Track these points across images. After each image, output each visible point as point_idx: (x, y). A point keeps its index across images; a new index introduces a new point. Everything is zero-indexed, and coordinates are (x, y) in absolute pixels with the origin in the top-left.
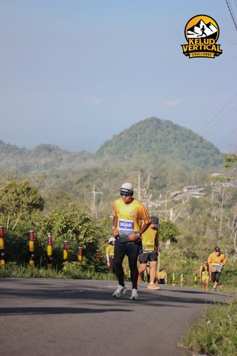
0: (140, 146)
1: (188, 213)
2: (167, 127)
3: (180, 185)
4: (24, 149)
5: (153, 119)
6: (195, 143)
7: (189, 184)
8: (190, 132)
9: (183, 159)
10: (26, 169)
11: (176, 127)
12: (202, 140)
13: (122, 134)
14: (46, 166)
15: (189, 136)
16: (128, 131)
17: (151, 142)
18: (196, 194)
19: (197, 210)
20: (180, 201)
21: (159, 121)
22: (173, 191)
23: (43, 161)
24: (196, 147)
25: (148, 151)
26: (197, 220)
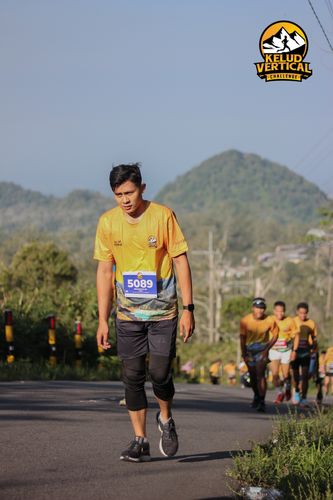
0: (214, 190)
1: (282, 285)
2: (253, 163)
3: (272, 244)
4: (52, 197)
5: (232, 152)
6: (292, 185)
7: (286, 243)
8: (285, 170)
9: (276, 208)
10: (55, 225)
11: (265, 163)
12: (301, 180)
13: (188, 173)
14: (82, 220)
15: (284, 174)
16: (198, 171)
17: (229, 185)
18: (295, 258)
19: (296, 280)
20: (270, 268)
21: (240, 155)
22: (262, 253)
23: (78, 214)
24: (294, 191)
25: (226, 197)
26: (296, 293)
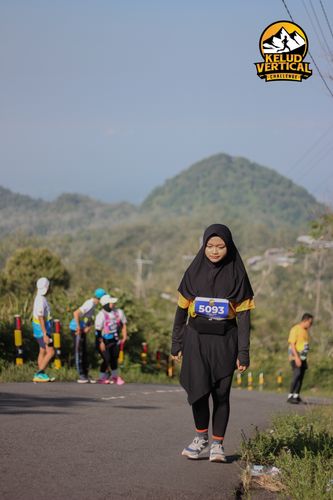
0: (203, 193)
1: (271, 289)
2: (242, 166)
3: (261, 248)
4: (40, 200)
6: (280, 189)
7: (275, 246)
8: (274, 174)
9: (264, 211)
10: (43, 229)
11: (253, 167)
12: (290, 184)
13: (177, 177)
14: (71, 224)
15: (272, 178)
16: (186, 175)
17: (218, 188)
18: (284, 261)
19: (285, 284)
20: (259, 272)
21: (229, 159)
22: (251, 256)
23: (67, 217)
24: (283, 195)
25: (215, 201)
26: (285, 297)
